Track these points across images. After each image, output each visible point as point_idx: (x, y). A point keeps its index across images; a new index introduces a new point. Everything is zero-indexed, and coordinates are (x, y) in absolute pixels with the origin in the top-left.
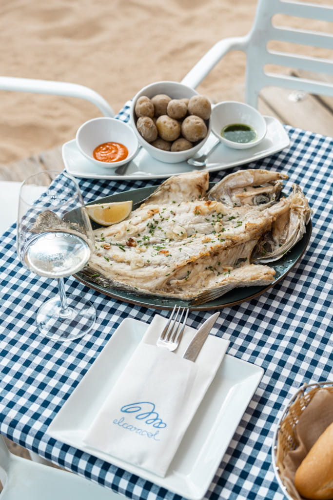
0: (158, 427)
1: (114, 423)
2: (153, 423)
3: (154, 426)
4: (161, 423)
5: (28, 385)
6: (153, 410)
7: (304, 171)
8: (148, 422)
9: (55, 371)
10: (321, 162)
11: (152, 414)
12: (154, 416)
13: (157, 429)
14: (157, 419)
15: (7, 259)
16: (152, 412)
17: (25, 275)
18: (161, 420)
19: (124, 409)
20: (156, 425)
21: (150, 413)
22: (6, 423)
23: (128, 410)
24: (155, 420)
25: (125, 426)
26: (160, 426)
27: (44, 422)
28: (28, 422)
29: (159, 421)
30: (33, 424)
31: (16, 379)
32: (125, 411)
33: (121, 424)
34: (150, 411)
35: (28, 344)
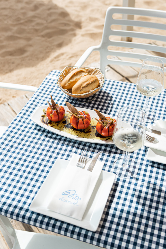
0: (77, 200)
1: (59, 200)
2: (75, 198)
3: (76, 199)
4: (78, 198)
5: (22, 197)
6: (75, 193)
7: (121, 97)
8: (73, 198)
9: (32, 190)
10: (127, 93)
11: (75, 195)
12: (75, 196)
13: (77, 201)
14: (77, 197)
15: (5, 145)
16: (75, 194)
17: (14, 151)
18: (79, 197)
19: (63, 194)
20: (77, 199)
21: (74, 195)
22: (15, 215)
23: (65, 194)
24: (76, 197)
25: (64, 201)
26: (78, 199)
27: (31, 212)
28: (24, 214)
29: (78, 197)
30: (26, 214)
31: (16, 196)
32: (64, 194)
33: (62, 200)
34: (74, 193)
35: (19, 180)
